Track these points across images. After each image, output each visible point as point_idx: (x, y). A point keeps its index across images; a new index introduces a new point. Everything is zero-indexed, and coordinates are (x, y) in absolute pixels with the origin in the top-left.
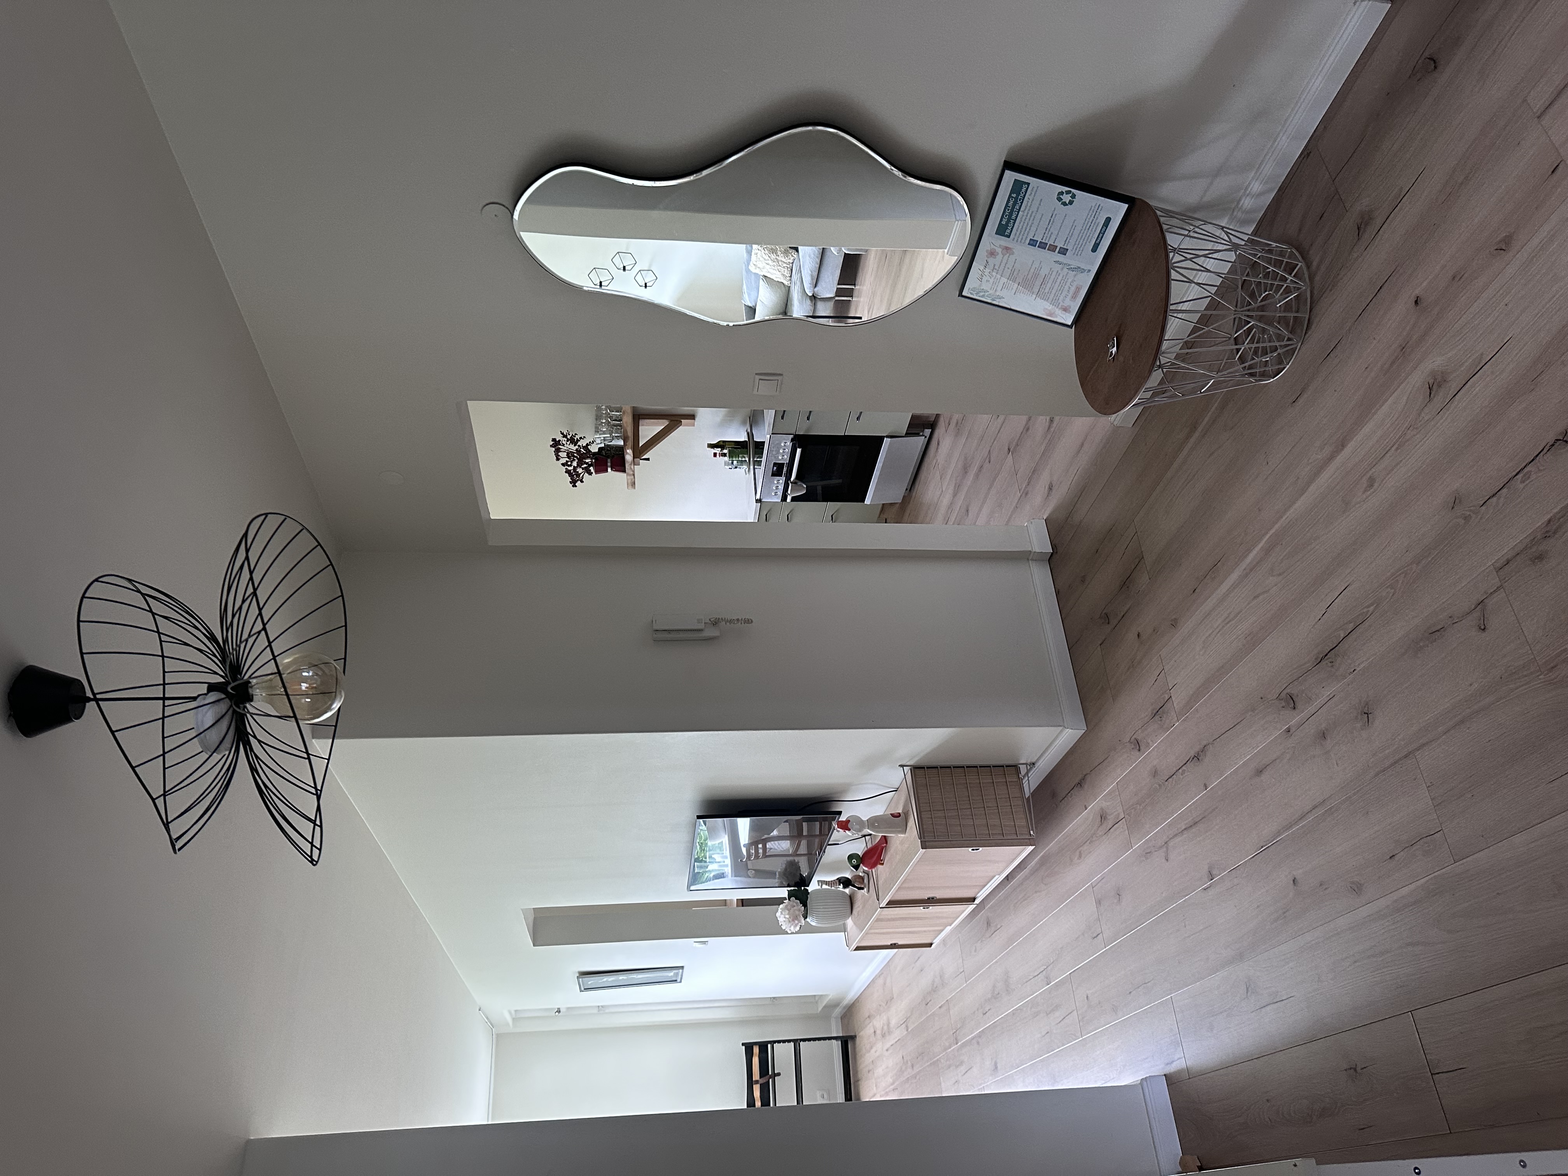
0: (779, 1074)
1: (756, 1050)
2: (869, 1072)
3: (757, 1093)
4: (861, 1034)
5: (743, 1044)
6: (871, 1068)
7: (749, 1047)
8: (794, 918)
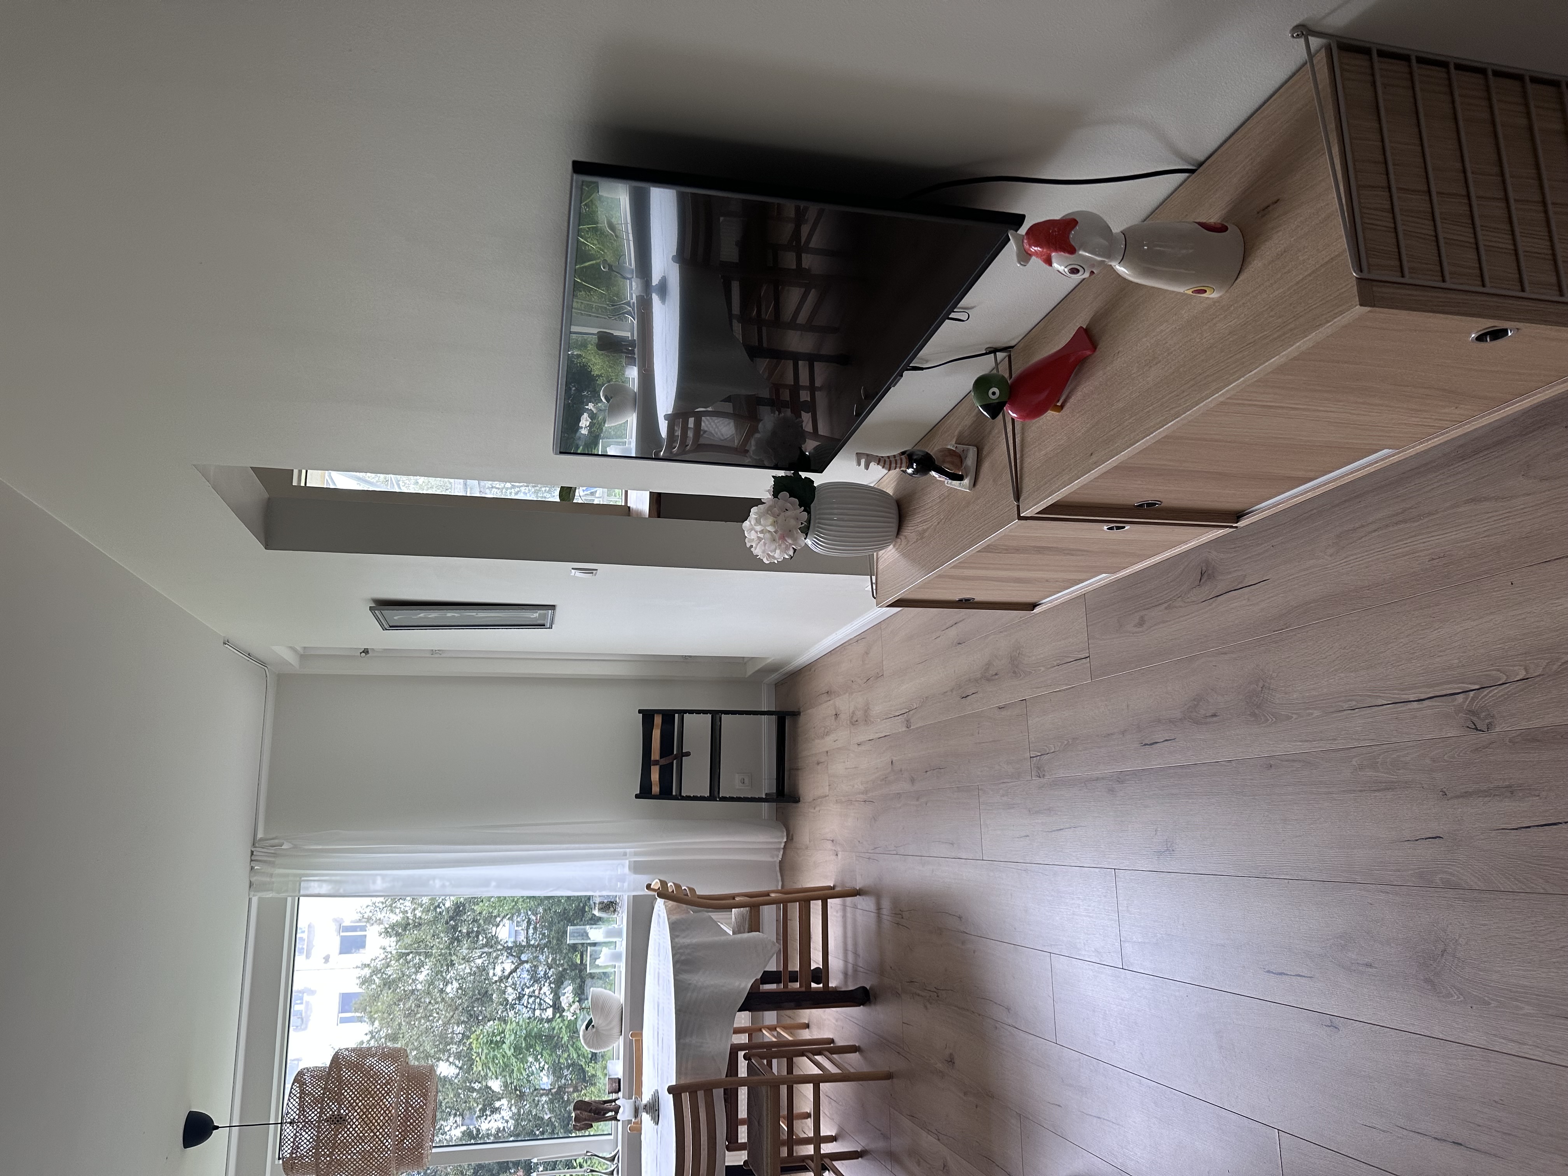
0: (688, 754)
1: (658, 720)
2: (818, 764)
3: (655, 776)
4: (809, 711)
5: (640, 711)
6: (822, 760)
7: (648, 716)
8: (783, 534)
